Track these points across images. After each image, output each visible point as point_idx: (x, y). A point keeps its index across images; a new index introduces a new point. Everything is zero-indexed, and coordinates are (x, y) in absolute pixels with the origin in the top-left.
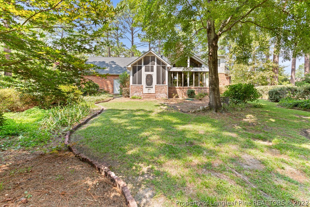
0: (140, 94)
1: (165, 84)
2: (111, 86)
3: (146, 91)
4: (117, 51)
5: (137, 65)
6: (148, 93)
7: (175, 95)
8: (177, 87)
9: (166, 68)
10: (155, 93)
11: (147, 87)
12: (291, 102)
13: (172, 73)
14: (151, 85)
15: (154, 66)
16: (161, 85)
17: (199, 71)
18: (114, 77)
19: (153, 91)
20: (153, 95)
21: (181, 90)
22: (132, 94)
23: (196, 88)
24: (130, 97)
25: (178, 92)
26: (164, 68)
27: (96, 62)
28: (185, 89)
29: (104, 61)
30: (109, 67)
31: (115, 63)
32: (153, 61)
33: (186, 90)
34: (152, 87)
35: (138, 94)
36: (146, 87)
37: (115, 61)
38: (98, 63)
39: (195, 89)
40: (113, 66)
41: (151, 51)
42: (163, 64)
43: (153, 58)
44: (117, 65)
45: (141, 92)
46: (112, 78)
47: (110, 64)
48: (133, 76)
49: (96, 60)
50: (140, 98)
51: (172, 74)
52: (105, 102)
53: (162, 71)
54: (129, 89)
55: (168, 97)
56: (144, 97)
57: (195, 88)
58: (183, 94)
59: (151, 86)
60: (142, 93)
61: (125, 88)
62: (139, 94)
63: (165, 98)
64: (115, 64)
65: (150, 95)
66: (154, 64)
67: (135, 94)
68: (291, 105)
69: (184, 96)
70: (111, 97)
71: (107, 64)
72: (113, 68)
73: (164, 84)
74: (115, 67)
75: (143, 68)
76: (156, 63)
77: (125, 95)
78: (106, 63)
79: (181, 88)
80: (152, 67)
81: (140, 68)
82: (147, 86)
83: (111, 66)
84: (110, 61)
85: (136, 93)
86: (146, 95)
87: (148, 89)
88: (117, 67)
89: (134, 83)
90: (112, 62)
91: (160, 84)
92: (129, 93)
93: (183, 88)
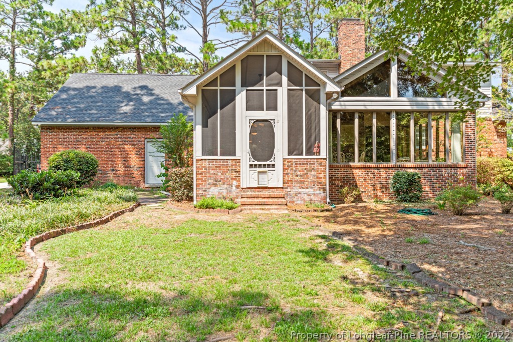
0: (229, 191)
1: (319, 153)
2: (138, 160)
3: (249, 178)
4: (161, 61)
5: (219, 88)
6: (256, 186)
7: (351, 190)
8: (356, 163)
9: (323, 97)
10: (282, 186)
11: (256, 166)
13: (339, 116)
14: (269, 158)
15: (279, 89)
16: (304, 156)
17: (431, 108)
18: (147, 135)
19: (274, 178)
20: (276, 193)
21: (371, 175)
22: (200, 191)
23: (421, 168)
24: (195, 202)
25: (360, 181)
26: (314, 96)
27: (94, 87)
28: (383, 172)
29: (116, 84)
30: (132, 103)
31: (152, 90)
32: (276, 73)
33: (387, 176)
34: (273, 166)
35: (223, 189)
36: (251, 166)
37: (150, 86)
38: (100, 91)
39: (417, 171)
40: (146, 99)
41: (268, 36)
42: (311, 81)
43: (275, 62)
44: (159, 98)
45: (235, 183)
46: (140, 135)
47: (134, 95)
48: (205, 125)
49: (94, 83)
50: (230, 204)
51: (338, 121)
52: (90, 226)
53: (308, 110)
54: (192, 171)
55: (328, 200)
56: (246, 200)
57: (415, 168)
58: (378, 186)
59: (268, 162)
60: (238, 187)
61: (177, 170)
62: (225, 191)
63: (318, 203)
64: (152, 95)
65: (266, 193)
66: (280, 84)
67: (213, 189)
69: (379, 194)
70: (127, 200)
71: (127, 93)
72: (143, 104)
73: (313, 154)
74: (151, 101)
75: (241, 99)
76: (285, 79)
77: (178, 193)
78: (124, 90)
79: (370, 168)
80: (273, 94)
81: (229, 98)
82: (256, 163)
83: (139, 101)
84: (137, 85)
85: (215, 185)
86: (249, 193)
87: (259, 172)
88: (158, 102)
89: (209, 150)
90: (143, 87)
91: (301, 154)
92: (190, 187)
93: (378, 168)
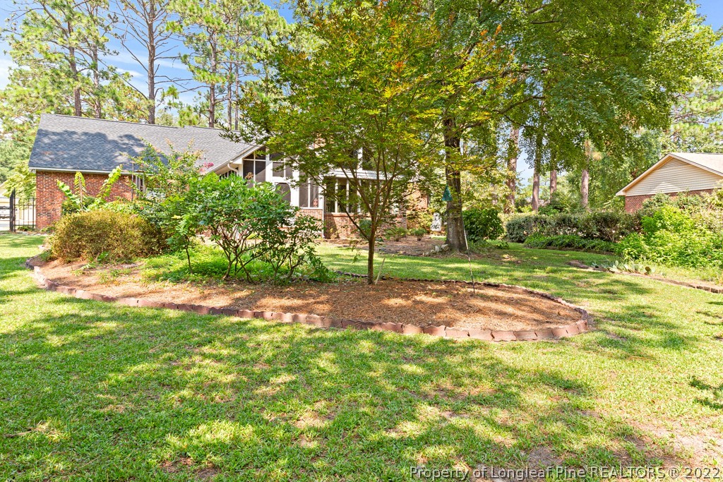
1: (317, 205)
5: (255, 160)
7: (334, 231)
8: (336, 213)
12: (542, 239)
16: (309, 208)
21: (345, 221)
25: (338, 225)
29: (98, 131)
30: (126, 153)
31: (140, 140)
38: (84, 137)
49: (73, 128)
55: (323, 236)
58: (349, 229)
64: (142, 145)
68: (544, 243)
69: (350, 234)
71: (116, 142)
73: (314, 206)
75: (269, 166)
78: (110, 138)
79: (344, 216)
81: (261, 167)
84: (121, 134)
91: (307, 206)
